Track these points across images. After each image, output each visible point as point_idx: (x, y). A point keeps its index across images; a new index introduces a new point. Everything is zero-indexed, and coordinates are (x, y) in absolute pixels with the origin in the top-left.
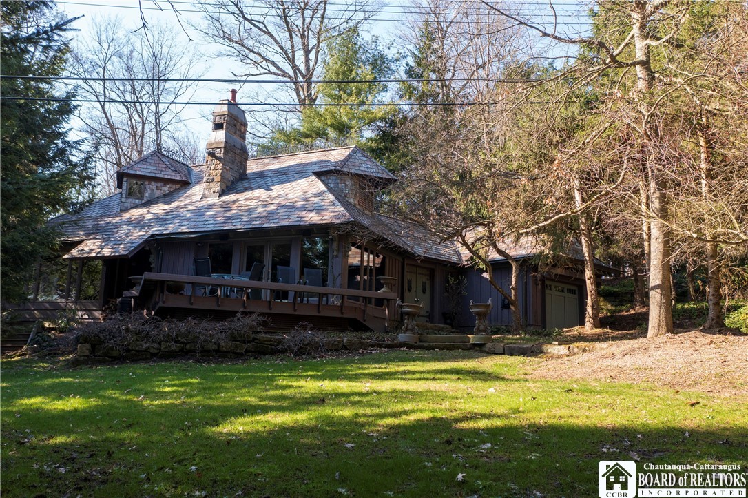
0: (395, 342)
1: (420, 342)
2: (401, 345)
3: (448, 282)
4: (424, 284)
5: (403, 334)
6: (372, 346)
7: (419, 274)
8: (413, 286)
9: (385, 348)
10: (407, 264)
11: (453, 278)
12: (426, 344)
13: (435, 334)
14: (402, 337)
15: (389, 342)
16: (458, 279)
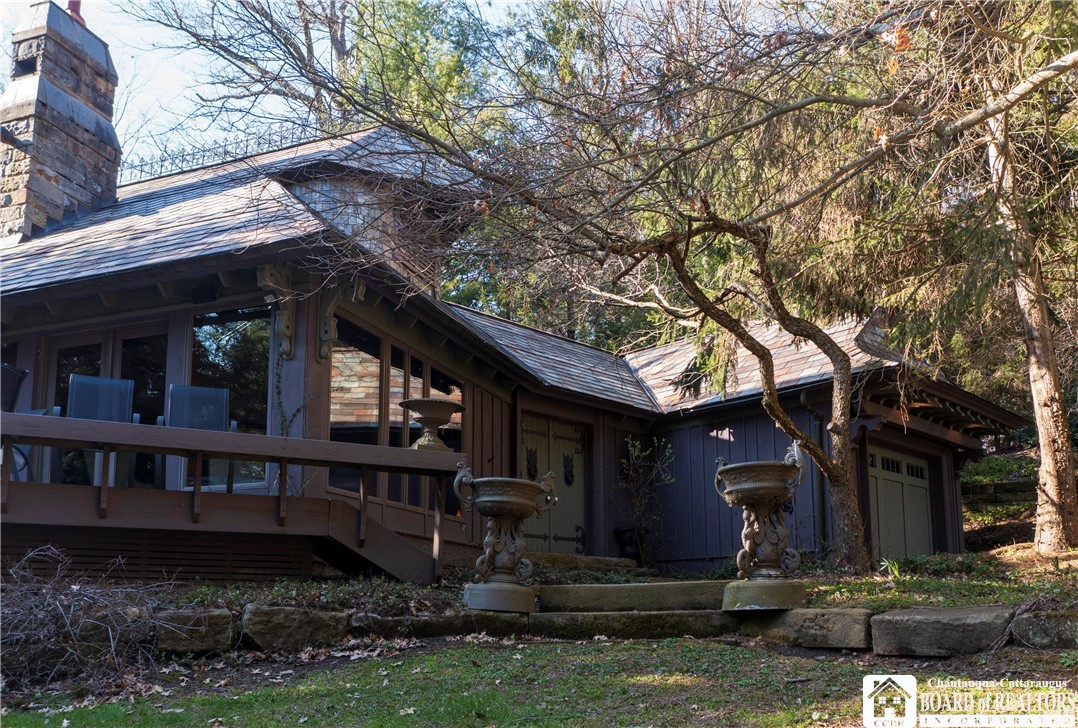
0: (448, 613)
1: (544, 609)
2: (469, 625)
3: (627, 455)
4: (568, 463)
5: (481, 586)
6: (358, 632)
7: (556, 437)
8: (541, 465)
9: (408, 636)
10: (523, 411)
11: (637, 443)
12: (559, 619)
13: (598, 580)
14: (476, 596)
15: (425, 616)
16: (652, 444)
